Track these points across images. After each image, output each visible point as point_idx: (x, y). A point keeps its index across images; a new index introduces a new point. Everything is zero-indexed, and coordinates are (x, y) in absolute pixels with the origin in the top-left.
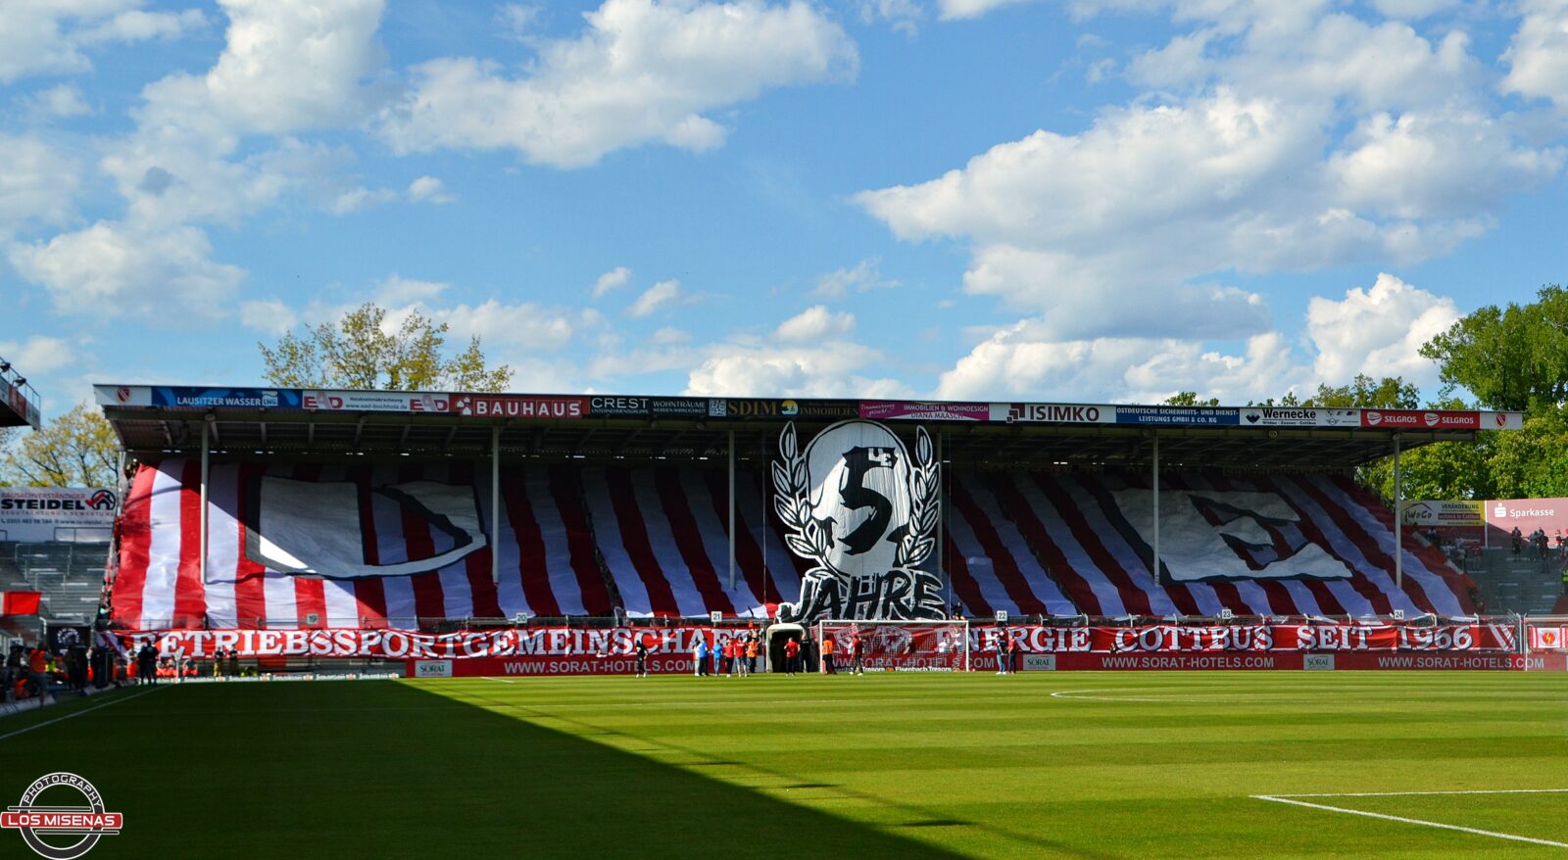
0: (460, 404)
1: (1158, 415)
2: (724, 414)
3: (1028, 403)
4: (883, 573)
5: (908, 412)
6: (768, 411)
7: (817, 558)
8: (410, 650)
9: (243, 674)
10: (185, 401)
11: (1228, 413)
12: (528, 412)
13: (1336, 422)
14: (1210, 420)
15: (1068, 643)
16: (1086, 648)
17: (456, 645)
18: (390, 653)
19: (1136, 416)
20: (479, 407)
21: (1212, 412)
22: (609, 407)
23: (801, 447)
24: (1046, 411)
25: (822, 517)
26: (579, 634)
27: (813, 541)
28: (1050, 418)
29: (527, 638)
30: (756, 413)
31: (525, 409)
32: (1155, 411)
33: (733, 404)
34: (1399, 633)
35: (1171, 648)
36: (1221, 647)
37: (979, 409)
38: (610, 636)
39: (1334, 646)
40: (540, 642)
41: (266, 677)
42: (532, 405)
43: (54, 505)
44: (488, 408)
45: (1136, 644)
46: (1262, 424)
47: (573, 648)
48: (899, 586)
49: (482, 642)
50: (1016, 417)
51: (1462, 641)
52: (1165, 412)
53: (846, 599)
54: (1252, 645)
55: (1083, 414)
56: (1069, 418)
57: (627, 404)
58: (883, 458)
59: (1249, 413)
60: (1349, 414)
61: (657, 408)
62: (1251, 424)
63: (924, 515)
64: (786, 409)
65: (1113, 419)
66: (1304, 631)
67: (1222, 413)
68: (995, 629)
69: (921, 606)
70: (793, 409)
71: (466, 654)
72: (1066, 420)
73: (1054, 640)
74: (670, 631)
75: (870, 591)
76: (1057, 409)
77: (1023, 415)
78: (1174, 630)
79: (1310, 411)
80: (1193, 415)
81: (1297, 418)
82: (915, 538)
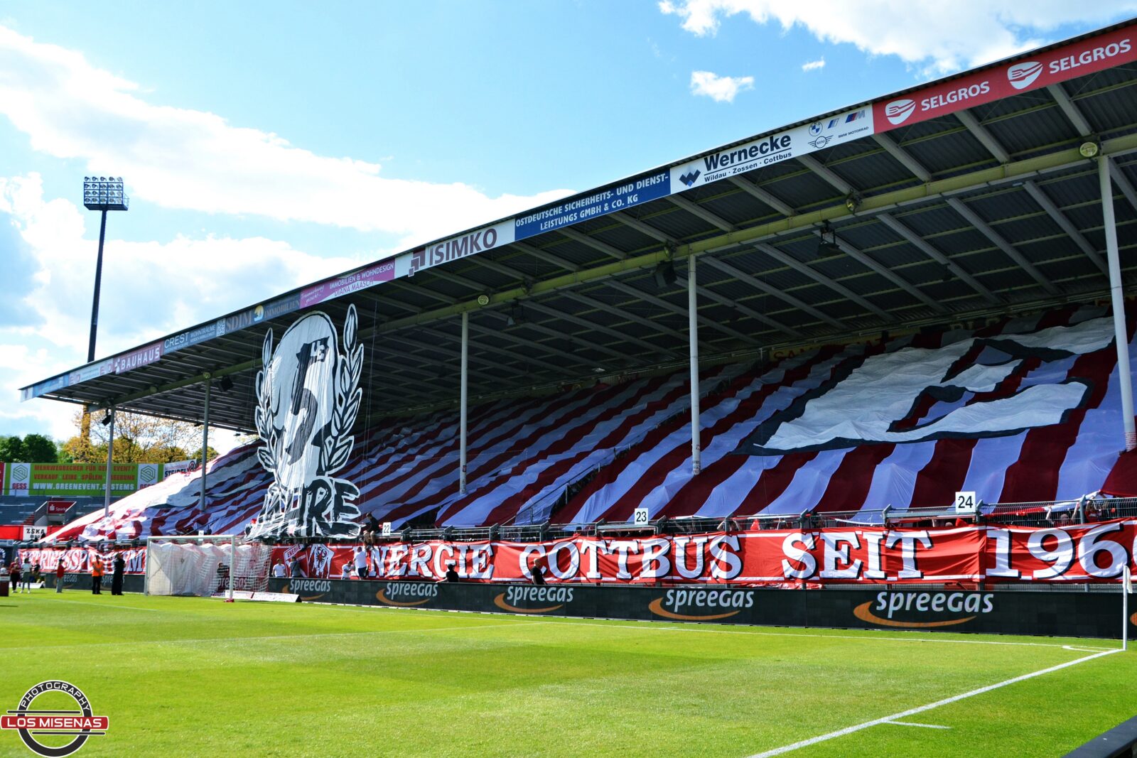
0: (117, 364)
1: (564, 214)
2: (224, 333)
6: (247, 321)
7: (274, 472)
11: (654, 179)
12: (140, 361)
14: (629, 200)
15: (469, 567)
19: (537, 224)
21: (631, 187)
22: (172, 346)
28: (448, 257)
32: (558, 210)
33: (229, 322)
35: (589, 576)
36: (655, 574)
39: (852, 573)
46: (704, 183)
48: (321, 498)
50: (417, 267)
52: (571, 207)
54: (706, 571)
55: (480, 243)
56: (466, 252)
57: (179, 340)
58: (319, 350)
59: (684, 170)
62: (686, 187)
64: (256, 315)
65: (512, 238)
67: (645, 183)
76: (455, 243)
77: (423, 262)
78: (594, 547)
79: (779, 136)
80: (607, 201)
81: (760, 155)
82: (336, 438)
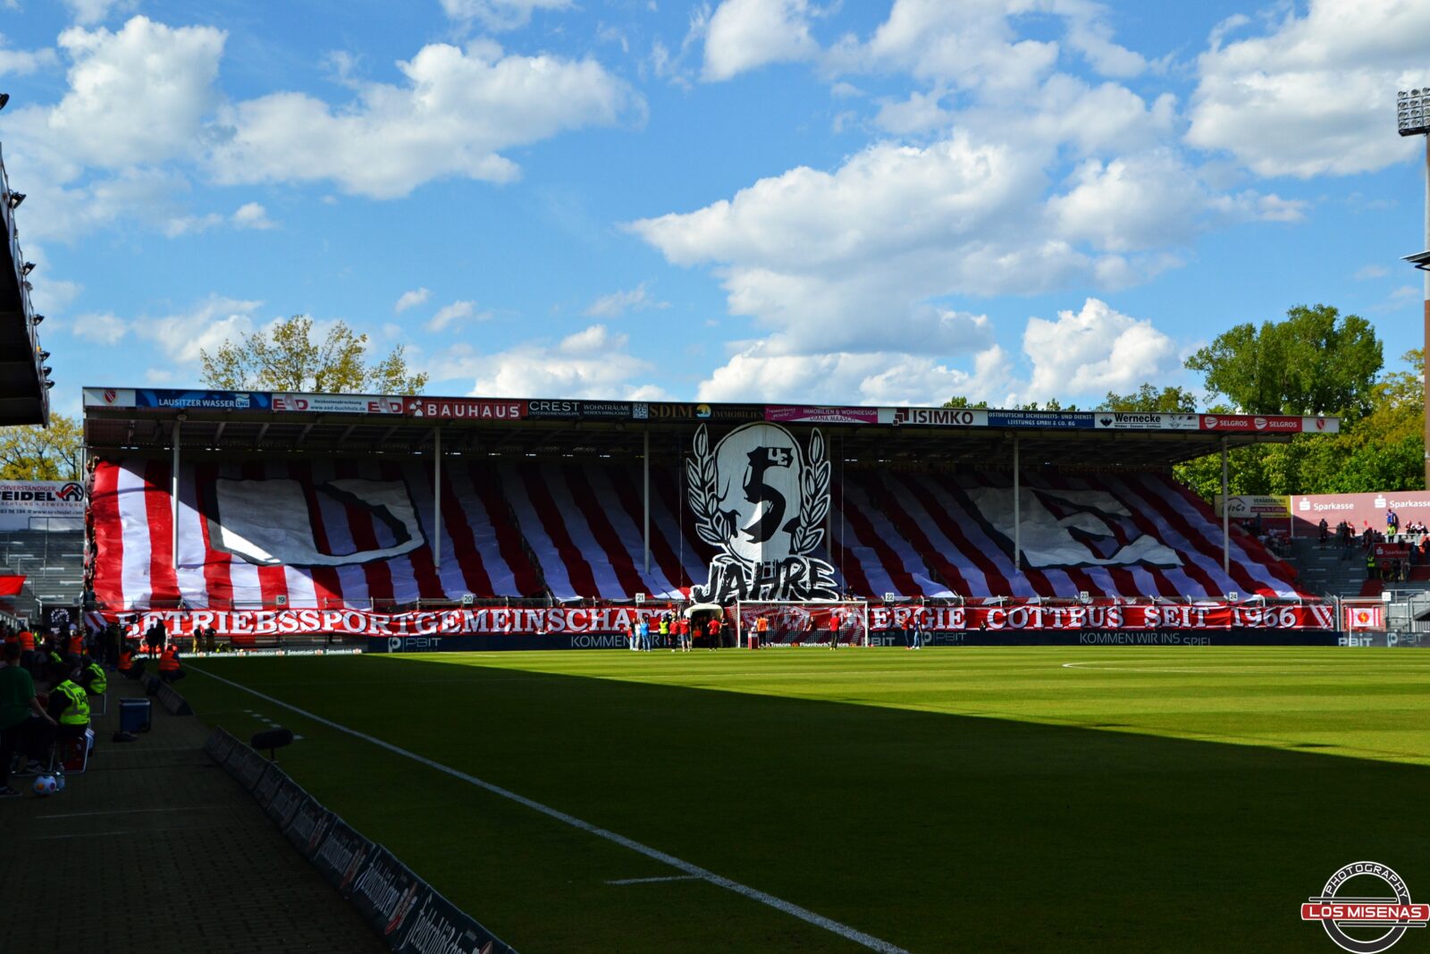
0: (413, 407)
1: (1025, 419)
2: (646, 416)
3: (912, 408)
4: (781, 560)
5: (807, 415)
6: (684, 414)
7: (723, 545)
8: (368, 627)
9: (218, 650)
10: (166, 402)
11: (1084, 417)
12: (473, 414)
13: (1178, 425)
14: (1070, 423)
15: (946, 621)
16: (962, 626)
17: (409, 623)
18: (350, 629)
19: (1005, 419)
20: (430, 410)
21: (1071, 417)
22: (545, 409)
23: (711, 446)
24: (927, 415)
25: (728, 510)
26: (518, 612)
27: (719, 530)
28: (930, 421)
29: (472, 617)
30: (674, 415)
31: (470, 411)
32: (1022, 415)
33: (654, 408)
34: (1233, 613)
35: (1036, 626)
36: (1079, 625)
37: (868, 413)
38: (545, 615)
39: (1176, 624)
40: (484, 620)
41: (241, 653)
42: (476, 407)
43: (27, 496)
44: (437, 410)
45: (1005, 623)
46: (1114, 427)
47: (512, 626)
48: (796, 571)
49: (432, 621)
50: (901, 420)
51: (1287, 620)
52: (1030, 416)
53: (751, 582)
54: (1105, 623)
55: (959, 417)
56: (947, 422)
57: (561, 407)
58: (780, 457)
59: (1103, 417)
60: (1189, 418)
61: (588, 411)
62: (1104, 427)
63: (813, 508)
65: (985, 423)
67: (1080, 417)
68: (883, 609)
69: (816, 588)
70: (706, 412)
71: (416, 631)
72: (944, 423)
73: (933, 618)
74: (598, 610)
75: (772, 576)
76: (937, 413)
77: (907, 419)
78: (1039, 610)
79: (1156, 416)
80: (1054, 419)
81: (1143, 421)
82: (805, 529)
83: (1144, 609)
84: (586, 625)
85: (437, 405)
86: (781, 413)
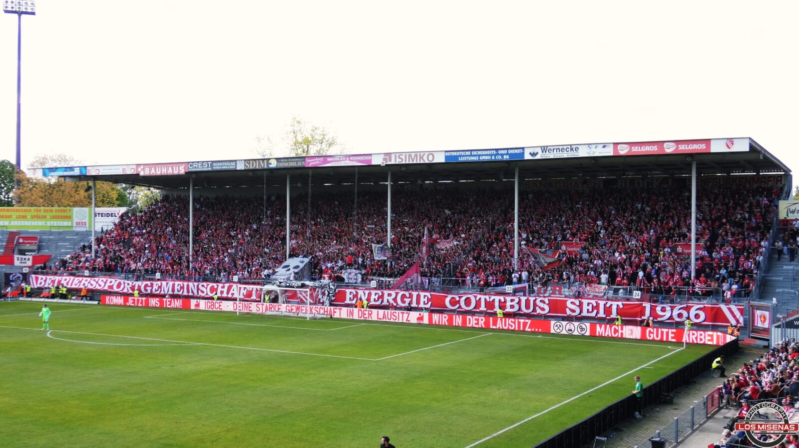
0: (140, 169)
1: (471, 155)
2: (243, 168)
3: (393, 152)
5: (330, 162)
6: (263, 165)
8: (124, 289)
10: (52, 174)
11: (517, 151)
12: (164, 172)
13: (594, 153)
14: (505, 157)
15: (417, 303)
19: (457, 157)
20: (146, 171)
21: (506, 152)
22: (195, 167)
24: (403, 157)
26: (185, 284)
28: (406, 161)
30: (258, 167)
31: (163, 170)
32: (468, 153)
33: (247, 162)
34: (644, 308)
35: (481, 309)
36: (512, 310)
38: (198, 286)
39: (593, 314)
40: (171, 287)
42: (166, 168)
44: (149, 170)
45: (458, 306)
46: (540, 158)
47: (183, 292)
50: (386, 162)
51: (697, 316)
52: (475, 153)
54: (534, 310)
55: (425, 158)
56: (416, 160)
57: (203, 165)
59: (532, 150)
60: (604, 147)
62: (532, 158)
64: (271, 164)
65: (443, 161)
66: (572, 303)
67: (513, 152)
72: (415, 162)
73: (410, 300)
76: (410, 156)
77: (390, 160)
78: (483, 297)
79: (575, 147)
80: (493, 155)
81: (565, 152)
83: (567, 301)
84: (215, 293)
85: (149, 168)
86: (315, 161)
